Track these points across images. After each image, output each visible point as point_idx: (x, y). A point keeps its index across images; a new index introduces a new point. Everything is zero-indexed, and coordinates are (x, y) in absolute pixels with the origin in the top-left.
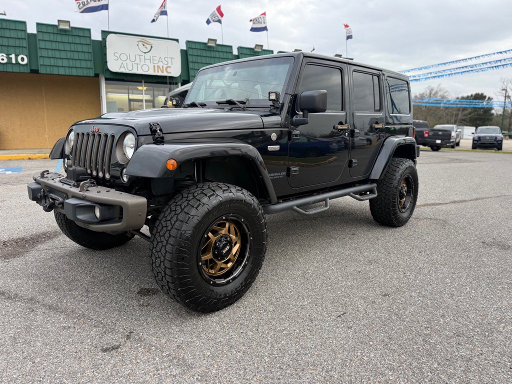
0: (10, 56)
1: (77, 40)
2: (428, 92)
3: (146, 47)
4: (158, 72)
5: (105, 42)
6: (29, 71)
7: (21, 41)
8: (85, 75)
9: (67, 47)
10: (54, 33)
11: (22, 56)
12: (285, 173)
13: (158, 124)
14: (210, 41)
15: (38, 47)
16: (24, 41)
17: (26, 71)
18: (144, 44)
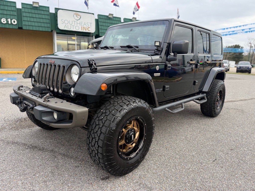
0: (8, 20)
1: (42, 12)
3: (78, 17)
4: (84, 30)
5: (57, 14)
6: (17, 28)
7: (13, 12)
8: (46, 30)
9: (37, 16)
10: (30, 9)
11: (14, 20)
12: (162, 89)
13: (93, 60)
14: (110, 15)
15: (22, 15)
16: (15, 12)
17: (16, 28)
18: (77, 15)
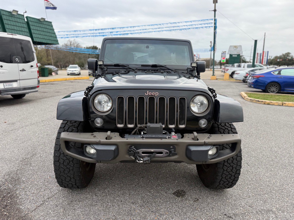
2: (69, 43)
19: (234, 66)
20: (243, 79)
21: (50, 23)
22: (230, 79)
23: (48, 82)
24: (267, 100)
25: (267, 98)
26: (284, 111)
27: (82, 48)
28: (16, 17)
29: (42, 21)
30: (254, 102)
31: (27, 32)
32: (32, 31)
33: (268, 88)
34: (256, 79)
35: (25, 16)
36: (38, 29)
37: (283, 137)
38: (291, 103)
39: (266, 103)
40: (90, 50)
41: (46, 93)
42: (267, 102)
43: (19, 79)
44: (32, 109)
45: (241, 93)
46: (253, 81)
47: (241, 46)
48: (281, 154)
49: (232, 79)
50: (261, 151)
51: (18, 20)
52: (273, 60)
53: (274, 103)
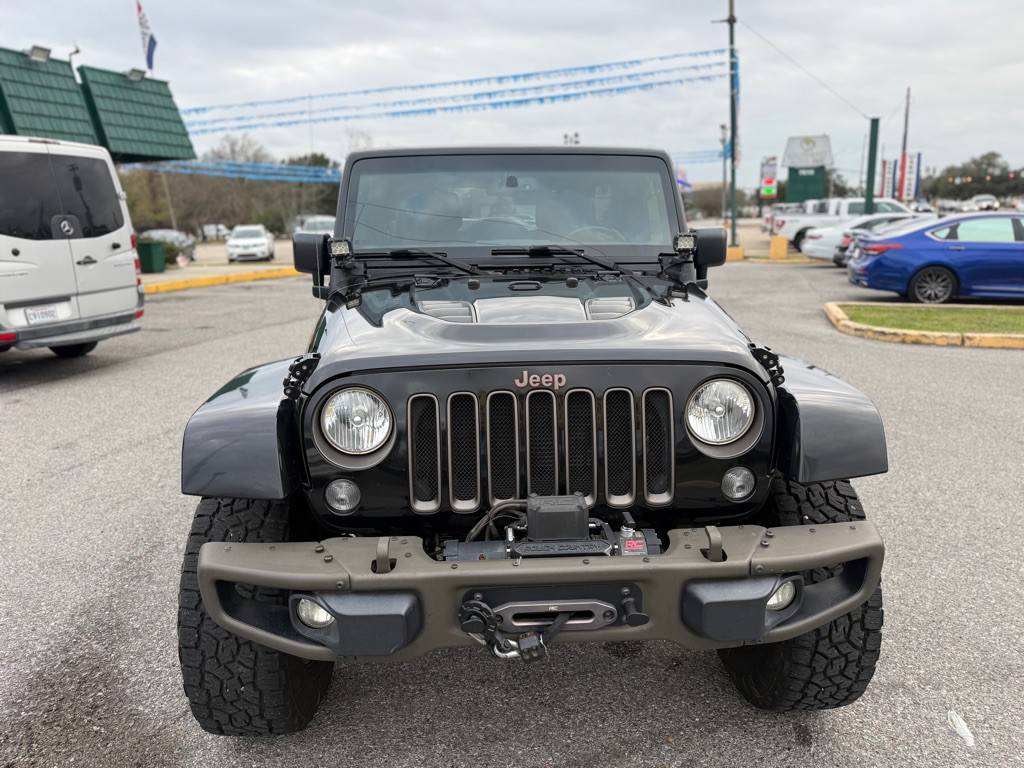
2: (228, 150)
19: (804, 212)
20: (836, 256)
21: (162, 86)
22: (791, 255)
23: (168, 292)
24: (910, 327)
25: (912, 323)
26: (967, 366)
27: (272, 162)
28: (45, 69)
29: (135, 81)
30: (869, 338)
31: (85, 121)
32: (103, 116)
33: (917, 284)
34: (877, 257)
35: (75, 65)
36: (124, 107)
37: (956, 456)
38: (990, 338)
39: (908, 339)
40: (303, 168)
41: (164, 333)
42: (910, 336)
43: (75, 291)
44: (126, 393)
45: (827, 308)
46: (867, 263)
47: (825, 137)
48: (944, 511)
49: (799, 254)
50: (882, 503)
51: (53, 81)
52: (939, 180)
53: (935, 338)
